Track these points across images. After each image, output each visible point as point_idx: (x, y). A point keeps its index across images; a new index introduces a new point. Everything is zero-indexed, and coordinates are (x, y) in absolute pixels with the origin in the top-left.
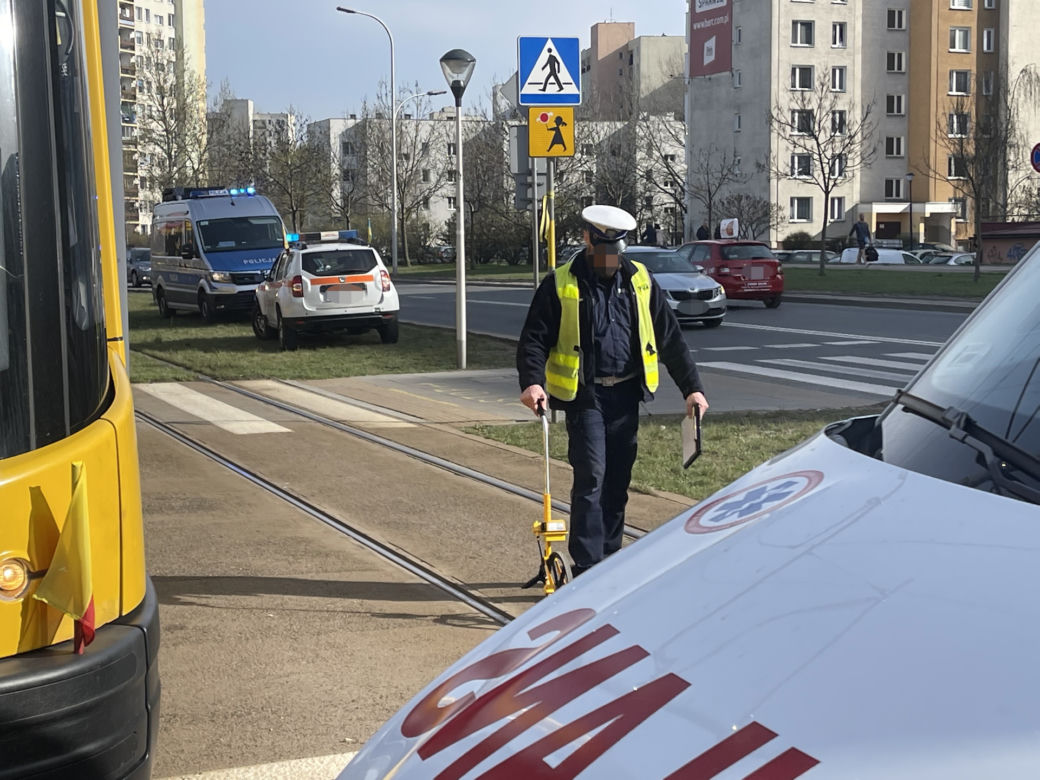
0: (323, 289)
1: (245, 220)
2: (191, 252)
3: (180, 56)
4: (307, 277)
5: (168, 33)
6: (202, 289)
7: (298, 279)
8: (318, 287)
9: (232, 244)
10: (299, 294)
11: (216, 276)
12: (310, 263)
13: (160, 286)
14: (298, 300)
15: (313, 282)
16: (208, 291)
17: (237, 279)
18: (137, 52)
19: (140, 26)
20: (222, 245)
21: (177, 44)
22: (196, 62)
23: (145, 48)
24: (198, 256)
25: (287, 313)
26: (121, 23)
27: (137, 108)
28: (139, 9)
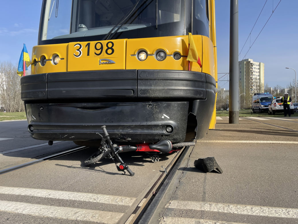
0: (280, 105)
1: (267, 97)
2: (258, 102)
3: (260, 81)
4: (277, 103)
5: (258, 77)
6: (260, 108)
7: (275, 104)
8: (279, 105)
9: (265, 101)
10: (275, 106)
11: (262, 106)
12: (277, 101)
13: (253, 108)
14: (275, 107)
15: (278, 104)
16: (261, 108)
17: (265, 106)
18: (253, 81)
19: (254, 77)
20: (263, 101)
21: (260, 79)
22: (262, 81)
23: (254, 80)
24: (259, 103)
25: (273, 109)
26: (251, 77)
27: (253, 89)
28: (254, 74)
